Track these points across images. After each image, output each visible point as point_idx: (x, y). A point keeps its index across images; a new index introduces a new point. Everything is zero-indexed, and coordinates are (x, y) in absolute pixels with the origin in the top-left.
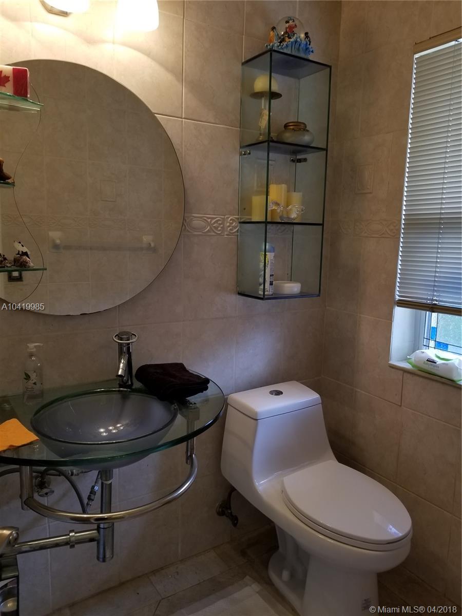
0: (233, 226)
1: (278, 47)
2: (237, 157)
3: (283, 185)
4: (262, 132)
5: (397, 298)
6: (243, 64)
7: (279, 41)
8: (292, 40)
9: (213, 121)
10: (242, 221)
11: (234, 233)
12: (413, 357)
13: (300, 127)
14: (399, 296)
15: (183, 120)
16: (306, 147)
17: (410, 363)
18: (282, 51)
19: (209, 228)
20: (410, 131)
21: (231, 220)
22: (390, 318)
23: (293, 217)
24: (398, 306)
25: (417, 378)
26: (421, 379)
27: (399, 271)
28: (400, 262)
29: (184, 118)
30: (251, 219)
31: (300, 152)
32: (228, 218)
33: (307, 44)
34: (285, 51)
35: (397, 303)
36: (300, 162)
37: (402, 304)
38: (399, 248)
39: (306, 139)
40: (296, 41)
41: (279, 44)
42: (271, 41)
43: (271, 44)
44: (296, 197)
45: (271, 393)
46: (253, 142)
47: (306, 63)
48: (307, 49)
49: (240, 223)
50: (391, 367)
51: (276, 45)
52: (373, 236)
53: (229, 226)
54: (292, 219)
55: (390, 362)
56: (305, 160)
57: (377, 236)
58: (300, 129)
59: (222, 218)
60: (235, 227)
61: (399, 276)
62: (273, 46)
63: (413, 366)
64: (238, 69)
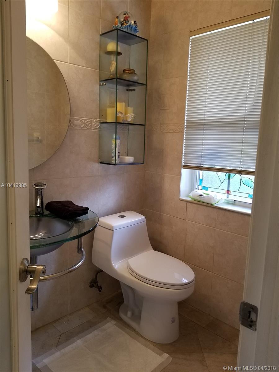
0: (96, 125)
1: (120, 27)
2: (98, 86)
3: (123, 103)
4: (112, 73)
5: (183, 164)
6: (101, 35)
7: (121, 24)
8: (128, 24)
9: (85, 66)
10: (101, 122)
11: (97, 128)
12: (191, 195)
13: (132, 72)
14: (184, 163)
15: (69, 64)
16: (135, 83)
17: (190, 197)
18: (122, 30)
19: (83, 125)
20: (188, 77)
21: (95, 121)
22: (179, 174)
23: (129, 120)
24: (183, 168)
25: (194, 205)
26: (196, 205)
27: (184, 150)
28: (184, 145)
29: (69, 63)
30: (106, 121)
31: (131, 85)
32: (94, 120)
33: (135, 27)
34: (124, 30)
35: (183, 167)
36: (131, 91)
37: (186, 167)
38: (184, 138)
39: (135, 78)
40: (130, 25)
41: (121, 26)
42: (116, 24)
43: (116, 26)
44: (130, 110)
45: (119, 216)
46: (107, 79)
47: (135, 37)
48: (135, 30)
49: (100, 123)
50: (180, 200)
51: (119, 26)
52: (171, 132)
53: (94, 125)
54: (129, 121)
55: (180, 198)
56: (134, 90)
57: (172, 132)
58: (132, 73)
59: (90, 120)
60: (98, 125)
61: (184, 152)
62: (117, 27)
63: (192, 199)
64: (98, 38)
